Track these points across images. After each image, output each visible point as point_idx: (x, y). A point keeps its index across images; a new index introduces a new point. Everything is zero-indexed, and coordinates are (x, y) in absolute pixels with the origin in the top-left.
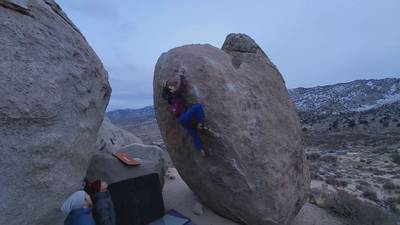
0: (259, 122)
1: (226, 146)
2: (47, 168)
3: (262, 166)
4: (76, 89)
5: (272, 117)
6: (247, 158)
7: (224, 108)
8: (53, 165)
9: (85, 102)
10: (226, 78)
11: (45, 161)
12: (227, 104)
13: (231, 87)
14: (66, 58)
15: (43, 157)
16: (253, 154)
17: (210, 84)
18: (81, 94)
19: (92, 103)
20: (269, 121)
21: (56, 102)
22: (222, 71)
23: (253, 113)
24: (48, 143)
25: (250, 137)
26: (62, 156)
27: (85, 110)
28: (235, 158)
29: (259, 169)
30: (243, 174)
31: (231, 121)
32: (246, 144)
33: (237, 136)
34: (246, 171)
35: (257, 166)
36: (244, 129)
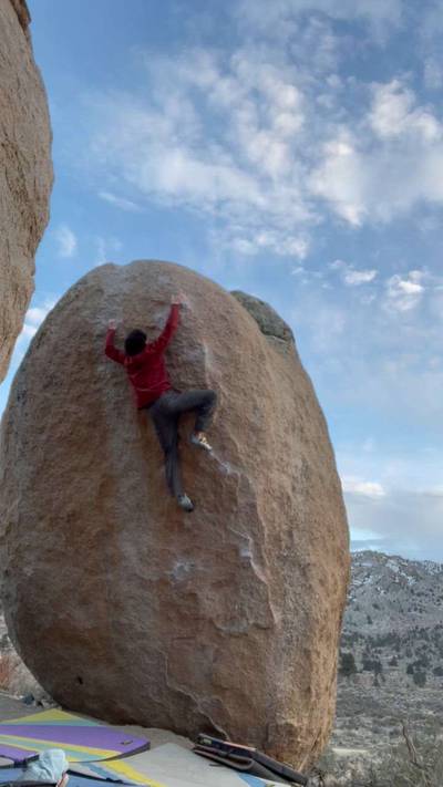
1: (241, 501)
3: (304, 570)
6: (278, 540)
7: (255, 408)
12: (262, 402)
16: (290, 535)
17: (238, 350)
25: (290, 493)
28: (254, 535)
29: (298, 573)
30: (263, 578)
31: (264, 444)
32: (282, 506)
33: (268, 481)
34: (268, 572)
35: (294, 565)
36: (284, 472)
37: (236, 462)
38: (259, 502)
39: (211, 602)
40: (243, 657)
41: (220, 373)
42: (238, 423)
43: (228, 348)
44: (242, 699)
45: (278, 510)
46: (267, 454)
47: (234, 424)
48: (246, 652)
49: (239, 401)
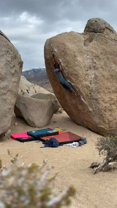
0: (96, 77)
1: (77, 90)
2: (5, 94)
3: (96, 100)
4: (10, 66)
5: (106, 73)
6: (88, 96)
7: (75, 70)
8: (6, 93)
9: (13, 71)
10: (77, 54)
11: (4, 92)
12: (76, 68)
13: (79, 58)
14: (5, 54)
15: (4, 90)
16: (91, 94)
18: (12, 68)
19: (16, 71)
20: (103, 76)
21: (5, 72)
22: (75, 50)
23: (92, 72)
24: (4, 86)
25: (89, 85)
26: (9, 91)
27: (13, 74)
28: (82, 96)
29: (95, 101)
30: (86, 103)
31: (79, 77)
32: (87, 88)
33: (82, 84)
34: (87, 102)
35: (93, 99)
36: (86, 81)
37: (74, 82)
38: (81, 89)
39: (80, 107)
40: (87, 116)
41: (65, 65)
42: (72, 75)
43: (65, 59)
44: (91, 123)
45: (86, 90)
46: (80, 79)
47: (71, 75)
48: (88, 115)
49: (71, 70)
